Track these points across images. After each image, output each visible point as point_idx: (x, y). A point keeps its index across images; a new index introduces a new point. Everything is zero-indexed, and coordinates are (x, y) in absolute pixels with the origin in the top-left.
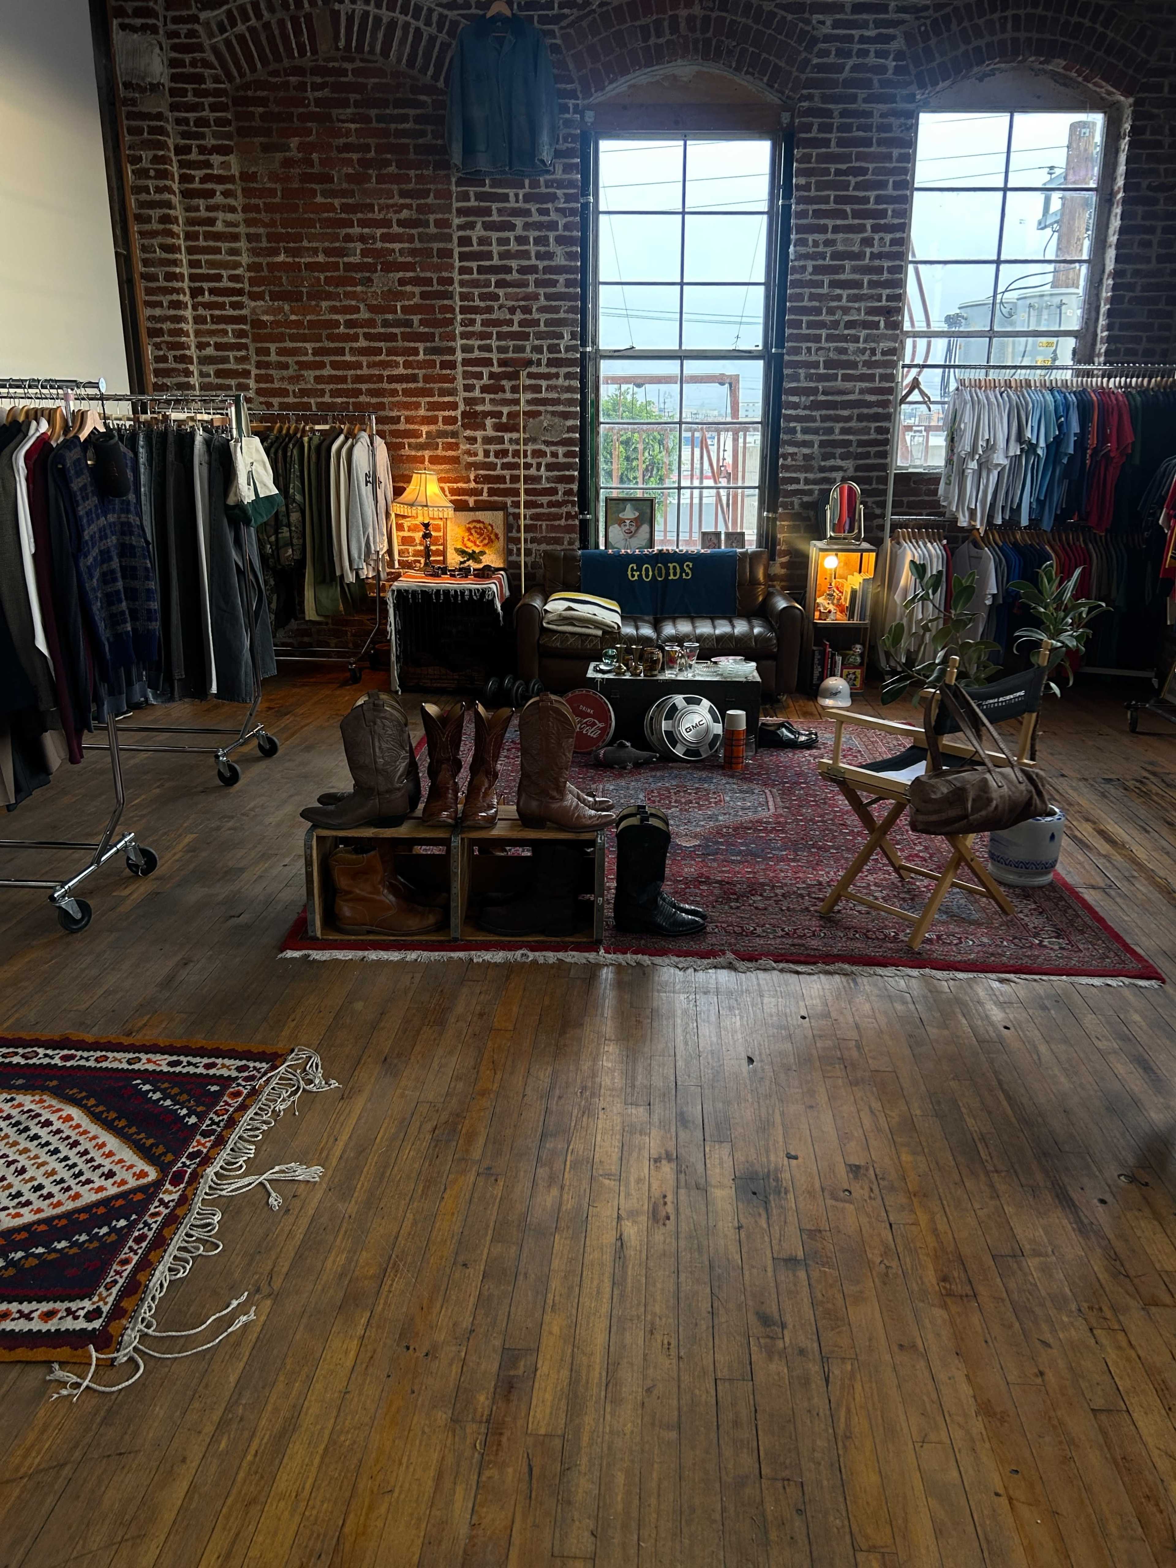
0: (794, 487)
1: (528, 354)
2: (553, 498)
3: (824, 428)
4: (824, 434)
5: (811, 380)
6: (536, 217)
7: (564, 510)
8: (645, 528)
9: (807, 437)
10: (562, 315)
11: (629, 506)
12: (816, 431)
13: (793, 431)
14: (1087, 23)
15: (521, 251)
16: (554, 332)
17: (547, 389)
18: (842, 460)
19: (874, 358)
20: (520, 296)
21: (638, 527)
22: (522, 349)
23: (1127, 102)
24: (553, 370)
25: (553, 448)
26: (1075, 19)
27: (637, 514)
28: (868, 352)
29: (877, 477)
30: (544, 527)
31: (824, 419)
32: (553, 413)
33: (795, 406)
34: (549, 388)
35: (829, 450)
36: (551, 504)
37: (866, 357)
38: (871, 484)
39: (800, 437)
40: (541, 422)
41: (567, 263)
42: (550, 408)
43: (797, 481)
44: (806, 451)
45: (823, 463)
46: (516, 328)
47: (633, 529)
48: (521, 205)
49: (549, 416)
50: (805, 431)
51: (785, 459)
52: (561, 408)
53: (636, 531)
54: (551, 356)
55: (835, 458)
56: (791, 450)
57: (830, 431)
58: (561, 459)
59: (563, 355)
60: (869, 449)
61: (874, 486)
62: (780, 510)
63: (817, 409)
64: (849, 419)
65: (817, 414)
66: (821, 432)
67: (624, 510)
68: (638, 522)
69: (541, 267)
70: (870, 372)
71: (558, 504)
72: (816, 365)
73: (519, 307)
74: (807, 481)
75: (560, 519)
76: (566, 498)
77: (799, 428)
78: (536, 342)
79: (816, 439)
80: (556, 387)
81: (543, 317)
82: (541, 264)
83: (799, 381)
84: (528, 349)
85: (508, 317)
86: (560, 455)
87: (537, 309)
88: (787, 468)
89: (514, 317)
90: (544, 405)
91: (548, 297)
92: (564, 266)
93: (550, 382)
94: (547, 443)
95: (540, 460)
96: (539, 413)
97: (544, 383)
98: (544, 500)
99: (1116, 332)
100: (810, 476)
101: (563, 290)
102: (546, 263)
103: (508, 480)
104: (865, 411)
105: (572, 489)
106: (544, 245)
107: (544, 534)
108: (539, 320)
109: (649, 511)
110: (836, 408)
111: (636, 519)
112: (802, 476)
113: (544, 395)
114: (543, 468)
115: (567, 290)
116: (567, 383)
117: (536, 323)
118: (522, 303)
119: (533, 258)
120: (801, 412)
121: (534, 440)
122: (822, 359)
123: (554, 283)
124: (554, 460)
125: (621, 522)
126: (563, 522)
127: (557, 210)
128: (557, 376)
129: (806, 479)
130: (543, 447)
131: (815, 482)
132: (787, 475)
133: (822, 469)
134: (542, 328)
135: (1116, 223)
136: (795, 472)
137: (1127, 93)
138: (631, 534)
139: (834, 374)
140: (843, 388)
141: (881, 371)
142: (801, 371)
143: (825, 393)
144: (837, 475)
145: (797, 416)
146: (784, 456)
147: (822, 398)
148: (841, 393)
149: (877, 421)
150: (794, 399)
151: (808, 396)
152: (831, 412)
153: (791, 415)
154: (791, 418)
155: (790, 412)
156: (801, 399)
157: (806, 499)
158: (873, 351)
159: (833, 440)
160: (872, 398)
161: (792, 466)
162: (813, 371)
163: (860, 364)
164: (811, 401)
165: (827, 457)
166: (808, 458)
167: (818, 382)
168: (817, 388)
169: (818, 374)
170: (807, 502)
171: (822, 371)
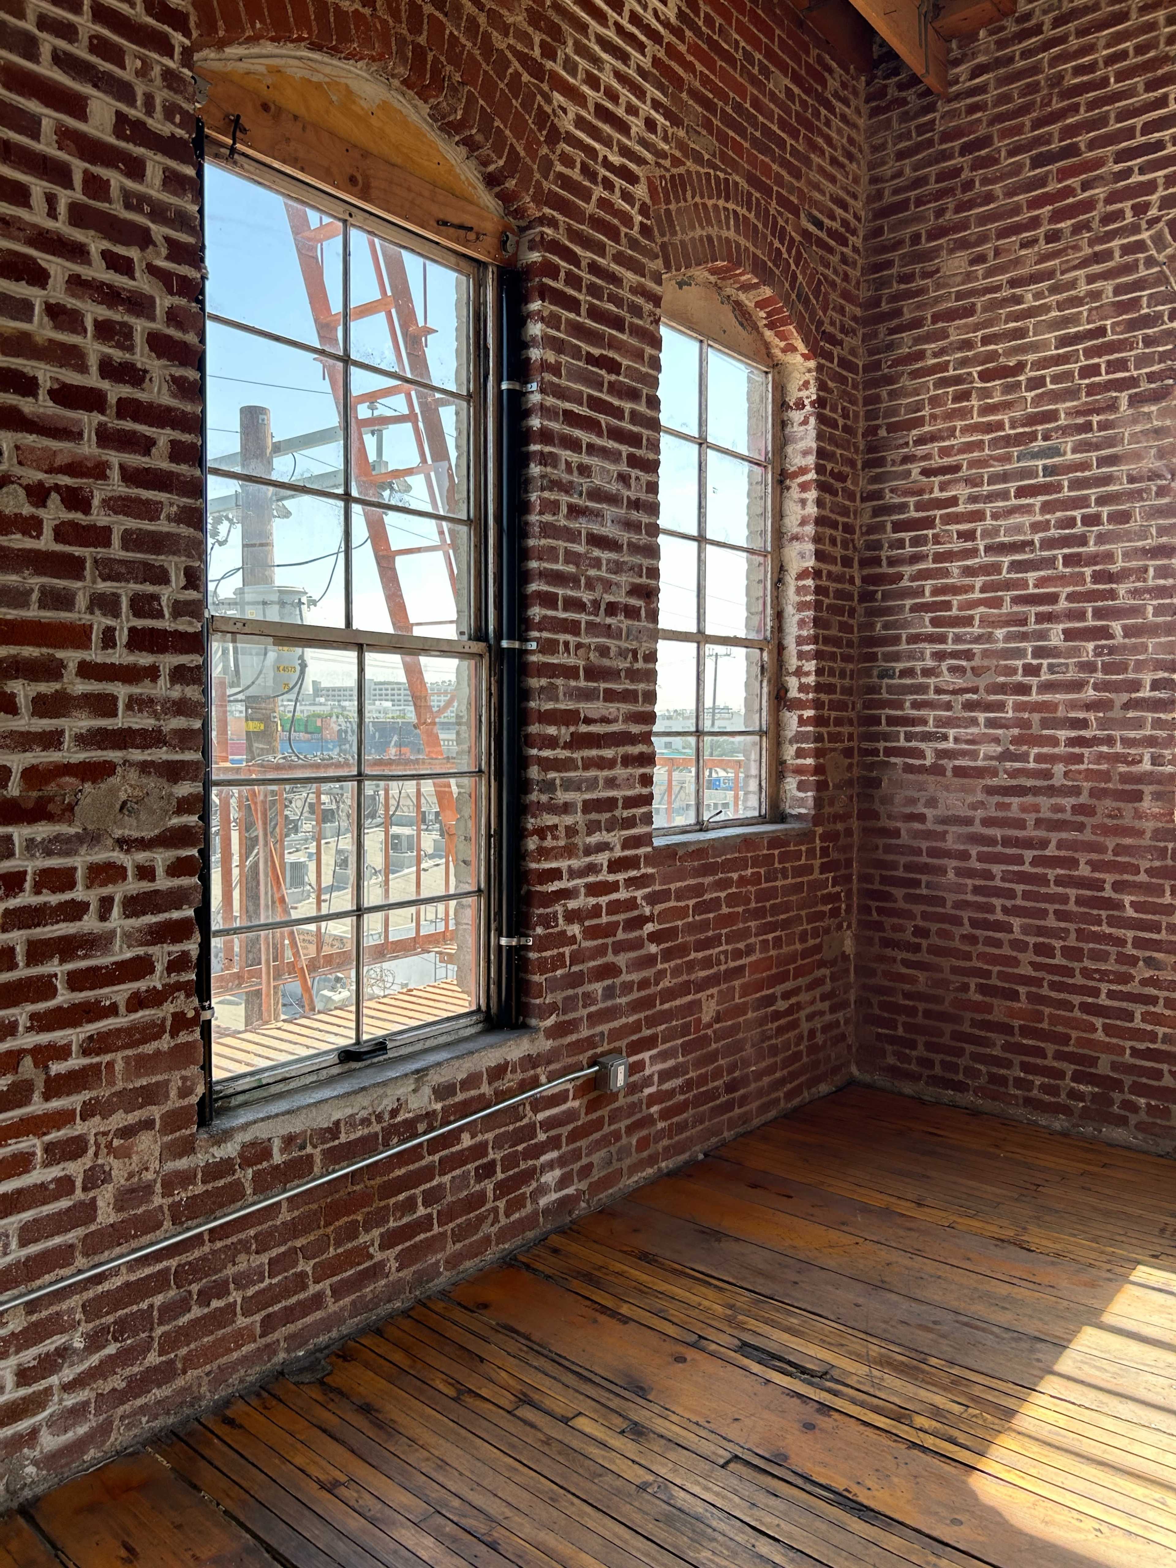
0: (556, 886)
1: (78, 615)
2: (141, 985)
3: (587, 780)
4: (587, 789)
5: (571, 697)
6: (98, 272)
7: (169, 1009)
9: (569, 797)
10: (163, 526)
12: (578, 786)
13: (549, 787)
15: (62, 345)
16: (146, 564)
17: (129, 707)
18: (608, 831)
19: (637, 666)
20: (59, 461)
22: (64, 601)
24: (145, 659)
25: (141, 857)
26: (776, 244)
28: (630, 655)
29: (645, 855)
30: (119, 1066)
31: (587, 764)
32: (145, 767)
33: (552, 742)
34: (136, 704)
35: (594, 816)
36: (137, 1002)
37: (627, 664)
38: (639, 868)
39: (561, 796)
40: (113, 791)
41: (173, 403)
42: (137, 755)
44: (568, 820)
45: (588, 840)
46: (46, 542)
48: (61, 226)
49: (133, 775)
50: (567, 786)
51: (543, 838)
52: (162, 754)
54: (140, 623)
55: (600, 829)
56: (549, 820)
57: (593, 784)
58: (163, 883)
59: (166, 624)
60: (634, 811)
61: (643, 871)
62: (539, 931)
63: (580, 747)
65: (578, 755)
66: (584, 786)
69: (112, 399)
70: (632, 687)
71: (155, 998)
72: (570, 672)
73: (57, 488)
74: (571, 874)
75: (157, 1036)
76: (174, 978)
77: (558, 782)
78: (103, 586)
79: (578, 798)
80: (151, 701)
81: (121, 524)
82: (115, 392)
83: (556, 699)
84: (82, 601)
85: (27, 510)
86: (160, 871)
87: (104, 501)
88: (543, 853)
89: (41, 513)
90: (122, 746)
91: (130, 476)
92: (169, 409)
93: (136, 690)
94: (126, 844)
95: (106, 891)
96: (107, 769)
97: (121, 691)
98: (119, 993)
100: (575, 863)
101: (165, 465)
102: (126, 391)
103: (20, 959)
104: (630, 749)
105: (185, 954)
106: (120, 346)
107: (120, 1086)
108: (108, 530)
110: (599, 746)
112: (564, 865)
113: (121, 721)
114: (116, 911)
115: (173, 467)
116: (176, 693)
117: (101, 537)
118: (65, 480)
119: (94, 369)
120: (562, 754)
121: (91, 838)
122: (581, 663)
123: (146, 446)
124: (145, 886)
126: (165, 1043)
127: (152, 270)
128: (152, 673)
129: (570, 870)
130: (118, 857)
131: (580, 873)
133: (587, 850)
134: (116, 551)
136: (556, 858)
137: (812, 353)
139: (595, 688)
140: (605, 713)
141: (641, 687)
142: (559, 682)
143: (588, 721)
144: (602, 858)
145: (556, 759)
146: (541, 832)
147: (584, 729)
148: (604, 720)
149: (642, 765)
150: (552, 730)
151: (567, 725)
152: (594, 753)
153: (547, 759)
154: (547, 765)
155: (547, 753)
156: (559, 729)
157: (572, 904)
158: (635, 653)
159: (598, 800)
160: (635, 729)
161: (553, 848)
162: (573, 683)
163: (623, 674)
164: (572, 734)
165: (593, 827)
166: (571, 831)
167: (579, 701)
168: (577, 712)
169: (578, 689)
170: (573, 910)
171: (582, 683)
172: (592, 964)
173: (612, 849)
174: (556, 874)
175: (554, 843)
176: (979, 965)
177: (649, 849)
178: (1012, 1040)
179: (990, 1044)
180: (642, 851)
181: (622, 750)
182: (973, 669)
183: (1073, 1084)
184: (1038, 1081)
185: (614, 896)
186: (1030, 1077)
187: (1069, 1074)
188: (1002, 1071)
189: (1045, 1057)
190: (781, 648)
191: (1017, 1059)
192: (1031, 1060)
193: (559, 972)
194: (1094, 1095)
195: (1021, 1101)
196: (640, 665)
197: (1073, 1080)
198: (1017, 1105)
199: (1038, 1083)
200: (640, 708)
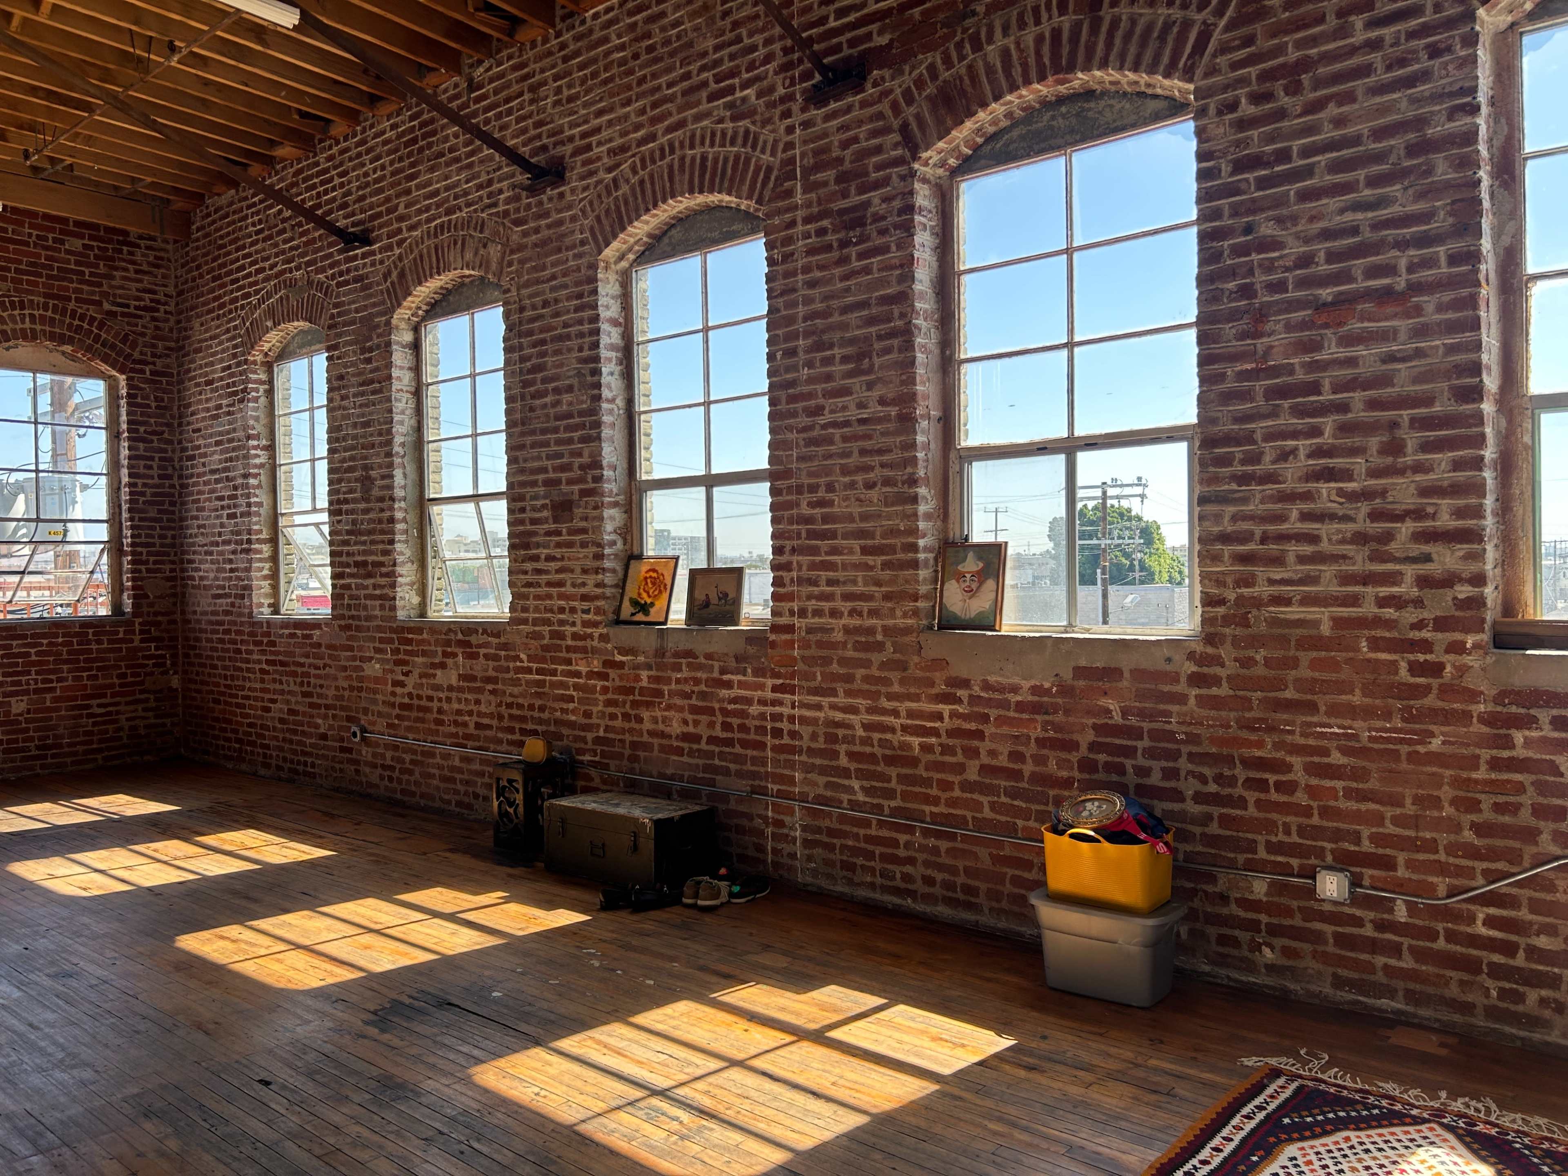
8: (990, 584)
14: (86, 326)
23: (122, 378)
26: (76, 322)
27: (981, 565)
47: (974, 586)
53: (978, 588)
67: (964, 559)
68: (982, 576)
99: (137, 523)
109: (997, 561)
111: (978, 572)
125: (960, 577)
135: (125, 453)
137: (121, 371)
138: (971, 592)
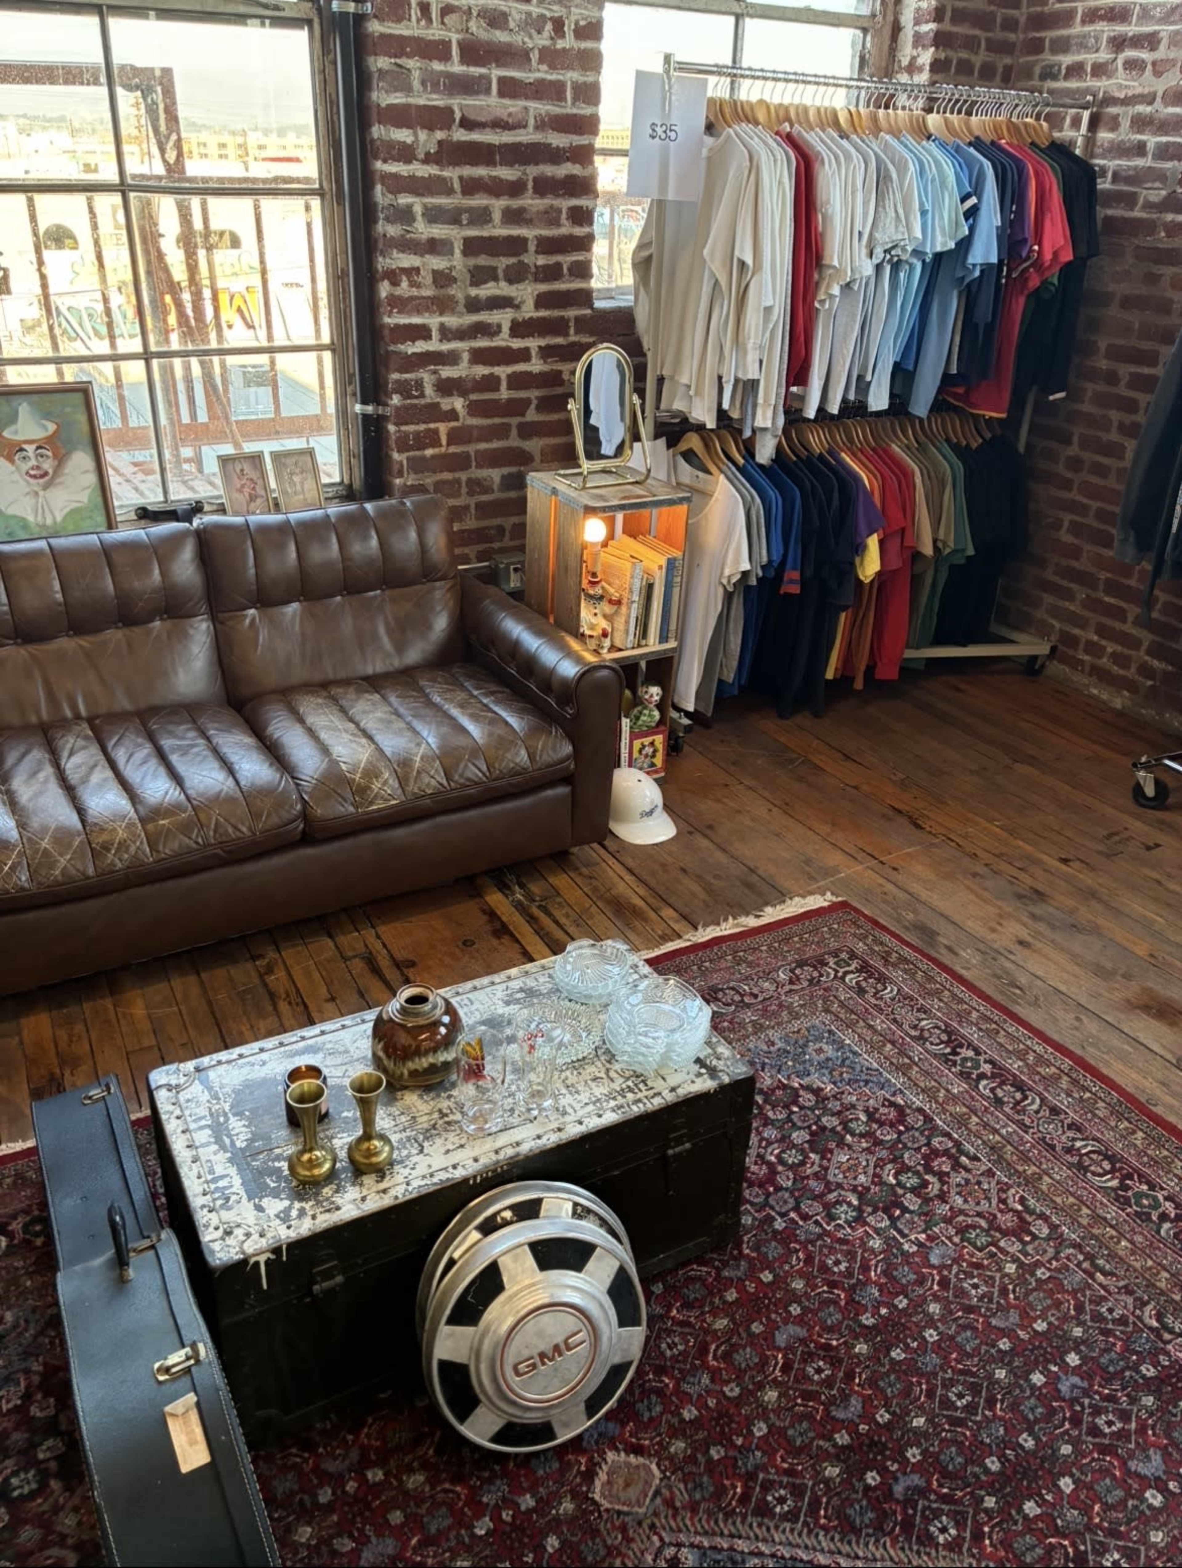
0: (420, 347)
3: (470, 210)
4: (471, 223)
5: (435, 88)
8: (82, 458)
9: (438, 231)
11: (24, 409)
12: (454, 218)
13: (405, 216)
18: (510, 281)
19: (560, 44)
21: (61, 460)
27: (51, 427)
28: (549, 27)
29: (577, 319)
31: (471, 187)
33: (406, 154)
35: (483, 260)
37: (543, 41)
38: (566, 335)
39: (423, 230)
43: (422, 332)
44: (437, 263)
45: (474, 292)
47: (51, 465)
50: (433, 216)
51: (395, 283)
53: (59, 468)
55: (495, 279)
56: (406, 260)
57: (482, 216)
60: (559, 258)
61: (573, 338)
62: (396, 400)
63: (455, 163)
64: (515, 189)
65: (452, 174)
66: (465, 218)
67: (13, 418)
68: (60, 446)
70: (553, 77)
72: (440, 51)
74: (446, 333)
77: (418, 209)
79: (455, 234)
83: (407, 89)
88: (399, 304)
99: (947, 26)
100: (452, 321)
104: (549, 170)
109: (82, 418)
110: (490, 162)
111: (51, 439)
112: (433, 321)
120: (422, 170)
122: (454, 37)
125: (17, 449)
129: (443, 328)
131: (461, 334)
132: (404, 320)
133: (474, 305)
136: (419, 312)
138: (46, 479)
139: (481, 76)
140: (502, 114)
141: (571, 76)
142: (412, 63)
143: (467, 124)
144: (503, 318)
145: (412, 178)
146: (393, 277)
147: (460, 135)
148: (498, 124)
149: (572, 194)
150: (403, 135)
151: (431, 129)
152: (481, 171)
153: (396, 176)
154: (398, 184)
155: (393, 168)
156: (416, 135)
157: (447, 372)
158: (559, 25)
159: (490, 238)
160: (559, 140)
161: (412, 298)
162: (437, 66)
163: (535, 56)
164: (440, 143)
165: (479, 276)
166: (442, 279)
167: (451, 95)
168: (449, 111)
169: (449, 75)
170: (448, 379)
171: (456, 67)
172: (483, 446)
173: (517, 307)
174: (422, 333)
175: (415, 292)
176: (1080, 498)
177: (588, 312)
178: (1094, 595)
179: (1070, 596)
180: (571, 313)
181: (533, 171)
182: (1154, 64)
183: (1147, 658)
184: (1111, 648)
185: (521, 367)
186: (1104, 643)
187: (1146, 644)
188: (1076, 631)
189: (1124, 621)
190: (897, 29)
191: (1095, 618)
192: (1109, 622)
193: (429, 452)
194: (1166, 673)
195: (1087, 669)
196: (568, 42)
197: (1149, 653)
198: (1083, 671)
199: (1109, 650)
200: (569, 108)
